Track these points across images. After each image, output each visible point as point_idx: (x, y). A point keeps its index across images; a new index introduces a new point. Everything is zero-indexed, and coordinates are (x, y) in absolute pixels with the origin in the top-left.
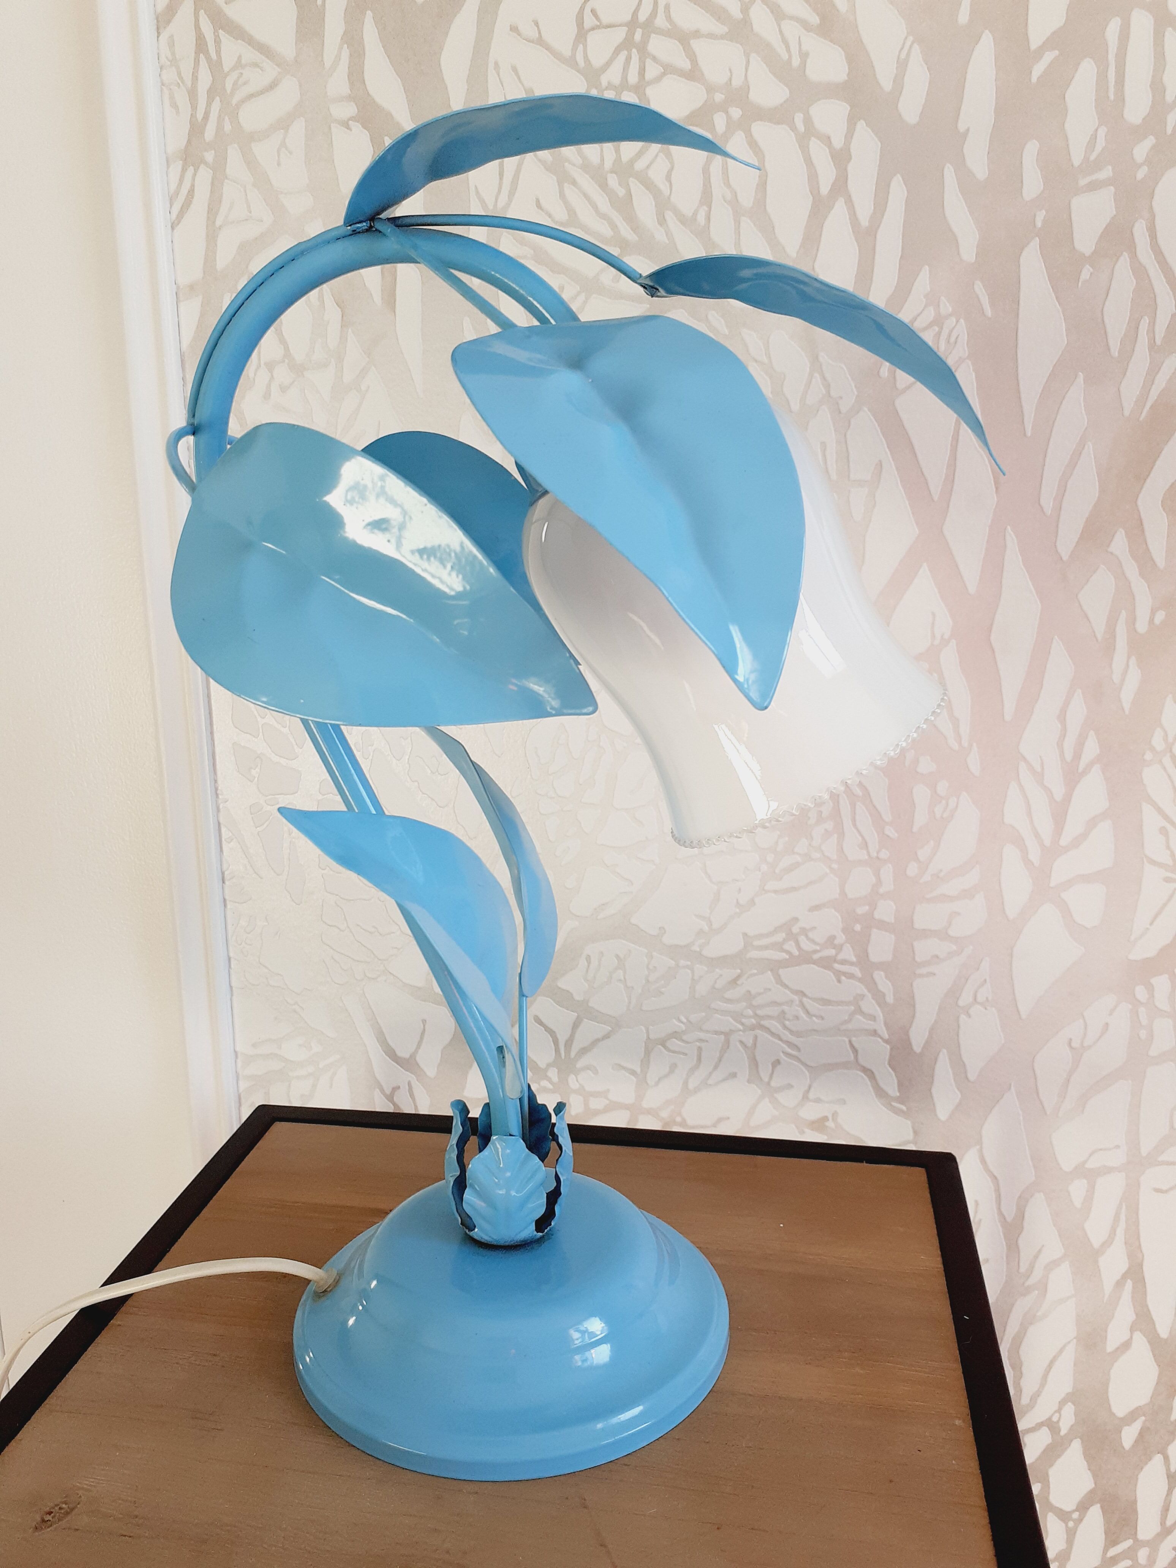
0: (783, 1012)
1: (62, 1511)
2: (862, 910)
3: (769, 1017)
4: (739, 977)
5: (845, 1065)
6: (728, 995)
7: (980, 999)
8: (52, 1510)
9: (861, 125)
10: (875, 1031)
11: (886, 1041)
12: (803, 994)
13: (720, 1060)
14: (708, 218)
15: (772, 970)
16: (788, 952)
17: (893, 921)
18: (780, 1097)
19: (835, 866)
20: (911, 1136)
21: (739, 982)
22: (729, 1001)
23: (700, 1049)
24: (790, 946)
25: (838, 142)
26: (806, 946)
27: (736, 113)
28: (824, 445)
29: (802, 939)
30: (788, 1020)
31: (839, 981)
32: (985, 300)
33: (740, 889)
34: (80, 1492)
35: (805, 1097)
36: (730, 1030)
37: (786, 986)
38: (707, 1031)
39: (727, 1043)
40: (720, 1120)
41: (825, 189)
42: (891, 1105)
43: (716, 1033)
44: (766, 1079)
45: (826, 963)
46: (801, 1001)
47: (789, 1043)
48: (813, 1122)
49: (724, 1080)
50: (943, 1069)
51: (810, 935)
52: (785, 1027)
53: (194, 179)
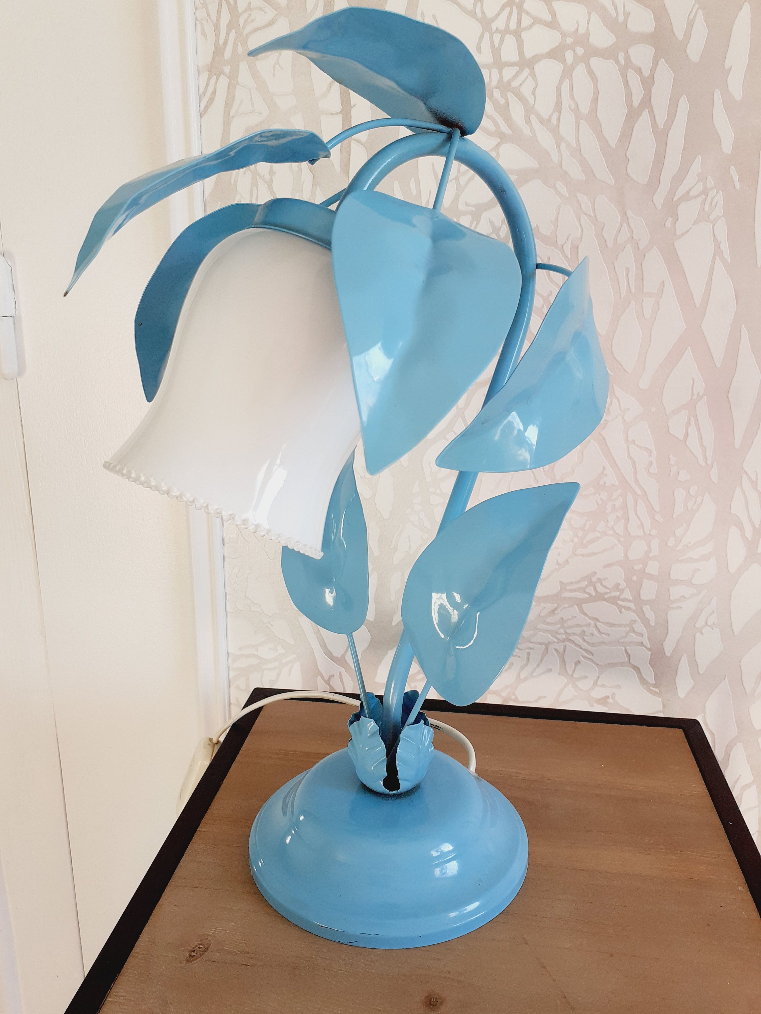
0: (584, 631)
1: (201, 950)
2: (638, 567)
3: (574, 634)
4: (556, 609)
5: (622, 664)
6: (549, 620)
7: (709, 623)
8: (194, 949)
9: (662, 62)
10: (642, 643)
11: (649, 649)
12: (597, 620)
13: (541, 661)
14: (559, 120)
15: (577, 605)
16: (589, 594)
17: (657, 574)
18: (580, 684)
19: (622, 539)
20: (661, 708)
21: (556, 612)
22: (548, 624)
23: (529, 654)
24: (591, 590)
25: (646, 73)
26: (601, 589)
27: (580, 51)
28: (628, 270)
29: (598, 586)
30: (587, 636)
31: (621, 612)
32: (736, 178)
33: (559, 554)
34: (209, 938)
35: (595, 684)
36: (549, 642)
37: (586, 615)
38: (534, 643)
39: (547, 649)
40: (540, 698)
41: (636, 103)
42: (650, 689)
43: (540, 644)
44: (570, 673)
45: (613, 601)
46: (595, 625)
47: (586, 650)
48: (599, 700)
49: (543, 673)
50: (684, 666)
51: (604, 583)
52: (584, 640)
53: (216, 85)
